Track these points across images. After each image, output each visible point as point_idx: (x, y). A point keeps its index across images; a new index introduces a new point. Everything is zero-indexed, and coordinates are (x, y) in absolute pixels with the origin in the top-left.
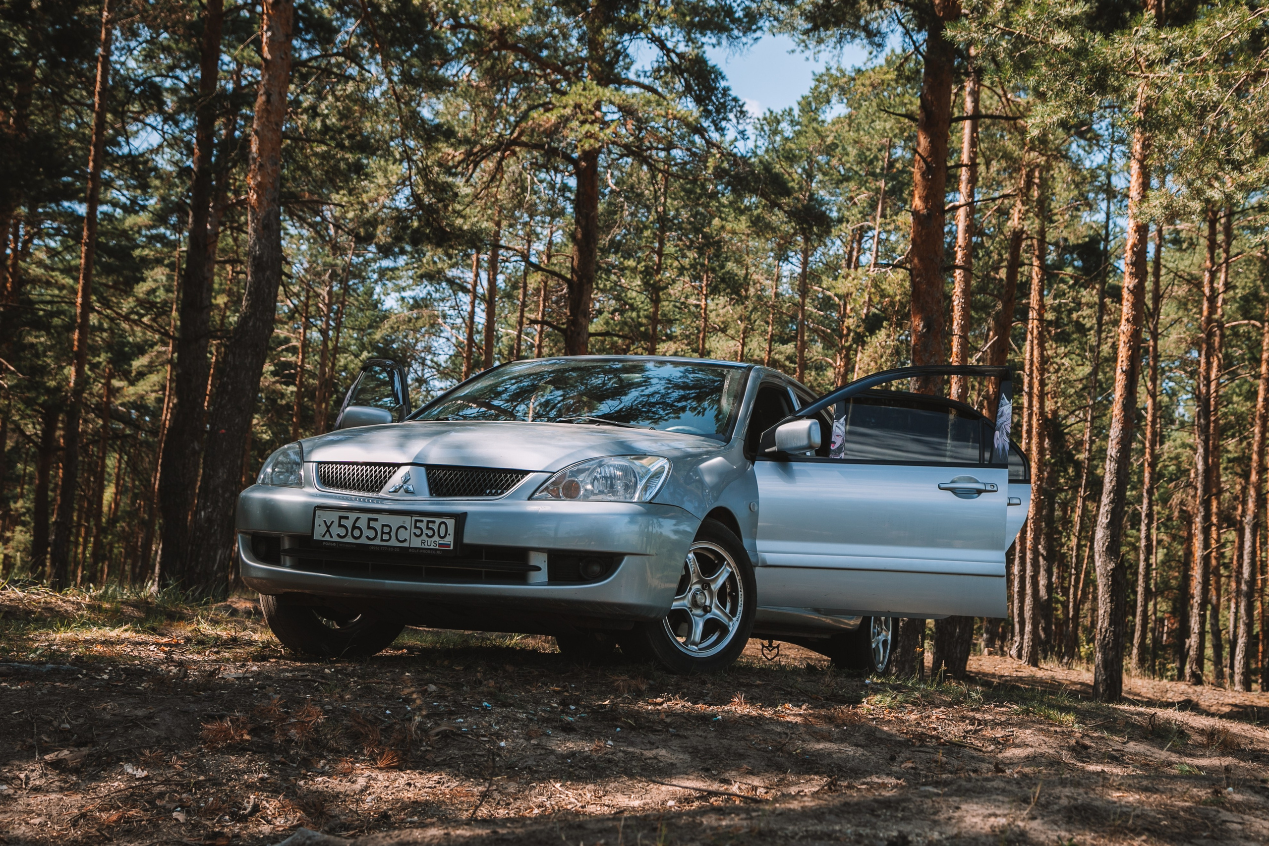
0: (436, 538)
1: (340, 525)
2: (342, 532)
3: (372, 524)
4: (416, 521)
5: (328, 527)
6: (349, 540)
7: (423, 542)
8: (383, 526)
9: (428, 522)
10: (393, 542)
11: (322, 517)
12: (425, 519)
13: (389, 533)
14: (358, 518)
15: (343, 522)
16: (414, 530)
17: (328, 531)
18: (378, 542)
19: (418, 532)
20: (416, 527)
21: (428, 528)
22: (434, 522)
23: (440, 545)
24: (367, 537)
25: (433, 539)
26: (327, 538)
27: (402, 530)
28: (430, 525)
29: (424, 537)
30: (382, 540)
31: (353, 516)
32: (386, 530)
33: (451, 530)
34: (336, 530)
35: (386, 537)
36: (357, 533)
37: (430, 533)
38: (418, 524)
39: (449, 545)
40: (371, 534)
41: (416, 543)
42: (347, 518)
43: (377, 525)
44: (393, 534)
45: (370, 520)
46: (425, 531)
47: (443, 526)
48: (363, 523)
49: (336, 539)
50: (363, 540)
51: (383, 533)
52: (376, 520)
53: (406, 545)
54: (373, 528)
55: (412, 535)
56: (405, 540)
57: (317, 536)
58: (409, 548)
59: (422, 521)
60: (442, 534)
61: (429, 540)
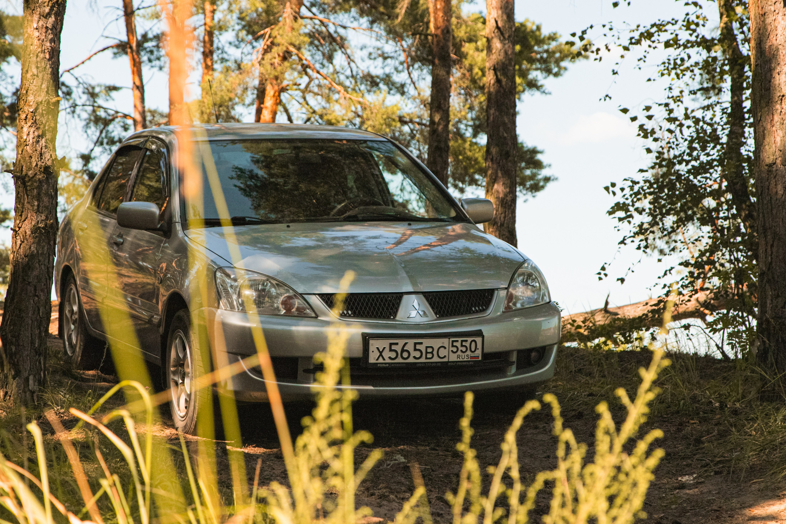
0: (469, 352)
1: (391, 350)
2: (393, 355)
3: (418, 347)
4: (453, 341)
5: (381, 353)
6: (399, 360)
7: (458, 357)
8: (427, 347)
9: (462, 341)
10: (436, 359)
11: (374, 344)
12: (460, 339)
13: (432, 353)
14: (406, 344)
15: (393, 347)
16: (451, 349)
17: (381, 355)
18: (423, 360)
19: (455, 349)
20: (453, 346)
21: (462, 346)
22: (466, 341)
23: (472, 357)
24: (414, 357)
25: (466, 354)
26: (381, 360)
27: (442, 349)
28: (464, 344)
29: (459, 353)
30: (426, 358)
31: (401, 342)
32: (430, 350)
33: (479, 346)
34: (387, 354)
35: (429, 356)
36: (405, 355)
37: (464, 349)
38: (455, 344)
39: (478, 357)
40: (418, 354)
41: (453, 358)
42: (397, 344)
43: (422, 348)
44: (435, 353)
45: (415, 344)
46: (460, 348)
47: (473, 343)
48: (410, 347)
49: (388, 361)
50: (411, 360)
51: (427, 353)
52: (421, 343)
53: (445, 360)
54: (419, 350)
55: (450, 352)
56: (445, 356)
57: (372, 359)
58: (448, 362)
59: (457, 341)
60: (473, 349)
61: (463, 354)
